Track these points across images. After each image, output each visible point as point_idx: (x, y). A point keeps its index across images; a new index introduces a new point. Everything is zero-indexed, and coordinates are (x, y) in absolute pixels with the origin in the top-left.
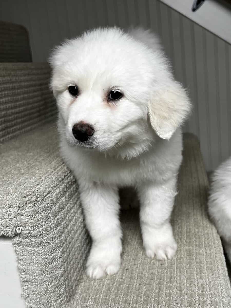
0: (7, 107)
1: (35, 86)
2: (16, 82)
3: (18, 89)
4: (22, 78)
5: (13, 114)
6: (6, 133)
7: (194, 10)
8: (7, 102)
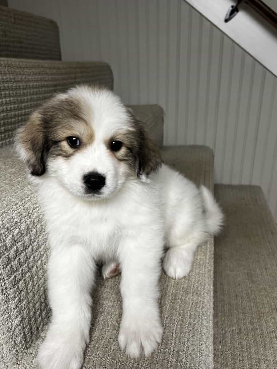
0: (9, 109)
1: (47, 86)
2: (21, 81)
3: (24, 89)
4: (30, 77)
5: (15, 116)
6: (7, 137)
7: (226, 21)
8: (8, 103)
